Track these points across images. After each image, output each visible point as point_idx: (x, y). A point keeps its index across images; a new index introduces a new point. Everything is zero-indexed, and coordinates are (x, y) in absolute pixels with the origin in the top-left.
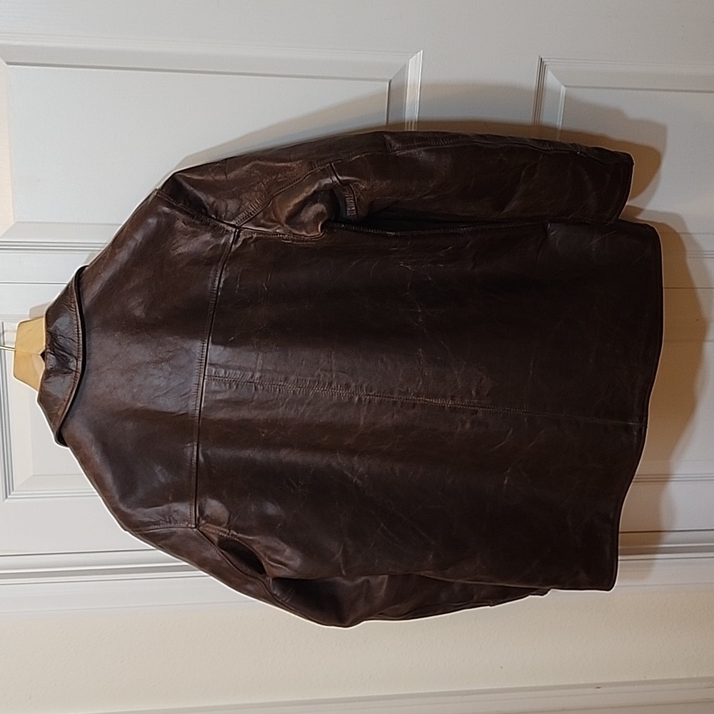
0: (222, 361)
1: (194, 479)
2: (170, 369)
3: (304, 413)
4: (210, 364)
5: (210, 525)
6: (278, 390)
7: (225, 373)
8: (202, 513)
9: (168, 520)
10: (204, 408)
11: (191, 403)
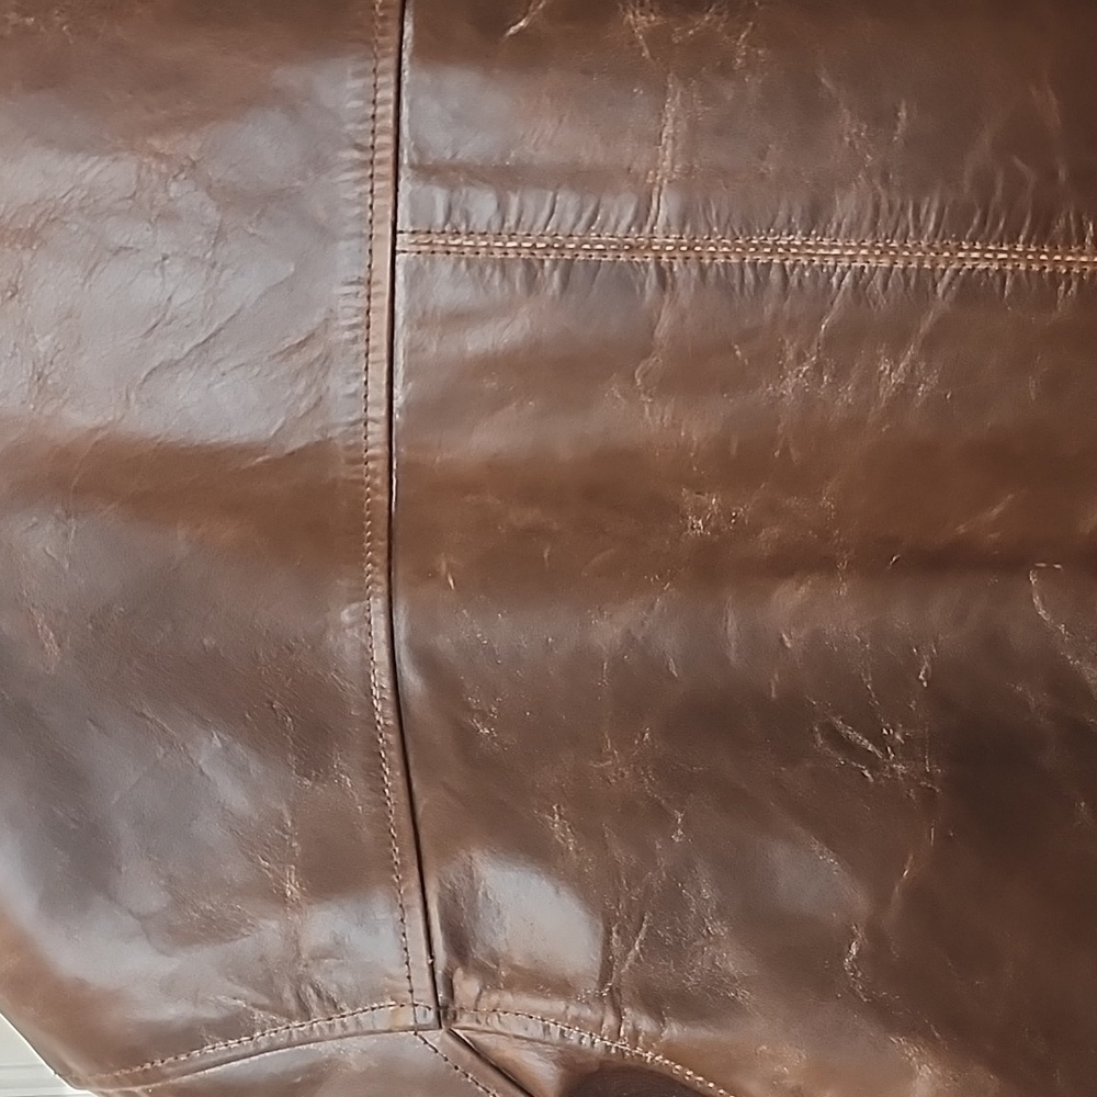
0: (474, 147)
1: (393, 777)
2: (212, 214)
3: (905, 392)
4: (425, 171)
5: (508, 998)
6: (775, 275)
7: (502, 208)
8: (460, 945)
9: (293, 1005)
10: (408, 407)
11: (340, 385)
